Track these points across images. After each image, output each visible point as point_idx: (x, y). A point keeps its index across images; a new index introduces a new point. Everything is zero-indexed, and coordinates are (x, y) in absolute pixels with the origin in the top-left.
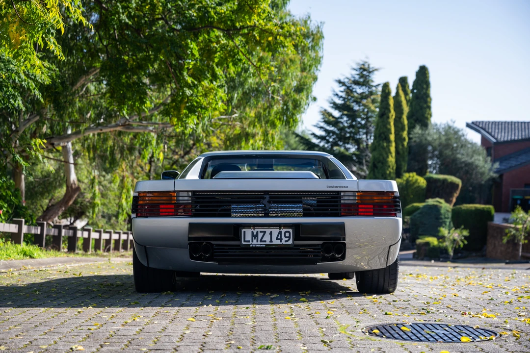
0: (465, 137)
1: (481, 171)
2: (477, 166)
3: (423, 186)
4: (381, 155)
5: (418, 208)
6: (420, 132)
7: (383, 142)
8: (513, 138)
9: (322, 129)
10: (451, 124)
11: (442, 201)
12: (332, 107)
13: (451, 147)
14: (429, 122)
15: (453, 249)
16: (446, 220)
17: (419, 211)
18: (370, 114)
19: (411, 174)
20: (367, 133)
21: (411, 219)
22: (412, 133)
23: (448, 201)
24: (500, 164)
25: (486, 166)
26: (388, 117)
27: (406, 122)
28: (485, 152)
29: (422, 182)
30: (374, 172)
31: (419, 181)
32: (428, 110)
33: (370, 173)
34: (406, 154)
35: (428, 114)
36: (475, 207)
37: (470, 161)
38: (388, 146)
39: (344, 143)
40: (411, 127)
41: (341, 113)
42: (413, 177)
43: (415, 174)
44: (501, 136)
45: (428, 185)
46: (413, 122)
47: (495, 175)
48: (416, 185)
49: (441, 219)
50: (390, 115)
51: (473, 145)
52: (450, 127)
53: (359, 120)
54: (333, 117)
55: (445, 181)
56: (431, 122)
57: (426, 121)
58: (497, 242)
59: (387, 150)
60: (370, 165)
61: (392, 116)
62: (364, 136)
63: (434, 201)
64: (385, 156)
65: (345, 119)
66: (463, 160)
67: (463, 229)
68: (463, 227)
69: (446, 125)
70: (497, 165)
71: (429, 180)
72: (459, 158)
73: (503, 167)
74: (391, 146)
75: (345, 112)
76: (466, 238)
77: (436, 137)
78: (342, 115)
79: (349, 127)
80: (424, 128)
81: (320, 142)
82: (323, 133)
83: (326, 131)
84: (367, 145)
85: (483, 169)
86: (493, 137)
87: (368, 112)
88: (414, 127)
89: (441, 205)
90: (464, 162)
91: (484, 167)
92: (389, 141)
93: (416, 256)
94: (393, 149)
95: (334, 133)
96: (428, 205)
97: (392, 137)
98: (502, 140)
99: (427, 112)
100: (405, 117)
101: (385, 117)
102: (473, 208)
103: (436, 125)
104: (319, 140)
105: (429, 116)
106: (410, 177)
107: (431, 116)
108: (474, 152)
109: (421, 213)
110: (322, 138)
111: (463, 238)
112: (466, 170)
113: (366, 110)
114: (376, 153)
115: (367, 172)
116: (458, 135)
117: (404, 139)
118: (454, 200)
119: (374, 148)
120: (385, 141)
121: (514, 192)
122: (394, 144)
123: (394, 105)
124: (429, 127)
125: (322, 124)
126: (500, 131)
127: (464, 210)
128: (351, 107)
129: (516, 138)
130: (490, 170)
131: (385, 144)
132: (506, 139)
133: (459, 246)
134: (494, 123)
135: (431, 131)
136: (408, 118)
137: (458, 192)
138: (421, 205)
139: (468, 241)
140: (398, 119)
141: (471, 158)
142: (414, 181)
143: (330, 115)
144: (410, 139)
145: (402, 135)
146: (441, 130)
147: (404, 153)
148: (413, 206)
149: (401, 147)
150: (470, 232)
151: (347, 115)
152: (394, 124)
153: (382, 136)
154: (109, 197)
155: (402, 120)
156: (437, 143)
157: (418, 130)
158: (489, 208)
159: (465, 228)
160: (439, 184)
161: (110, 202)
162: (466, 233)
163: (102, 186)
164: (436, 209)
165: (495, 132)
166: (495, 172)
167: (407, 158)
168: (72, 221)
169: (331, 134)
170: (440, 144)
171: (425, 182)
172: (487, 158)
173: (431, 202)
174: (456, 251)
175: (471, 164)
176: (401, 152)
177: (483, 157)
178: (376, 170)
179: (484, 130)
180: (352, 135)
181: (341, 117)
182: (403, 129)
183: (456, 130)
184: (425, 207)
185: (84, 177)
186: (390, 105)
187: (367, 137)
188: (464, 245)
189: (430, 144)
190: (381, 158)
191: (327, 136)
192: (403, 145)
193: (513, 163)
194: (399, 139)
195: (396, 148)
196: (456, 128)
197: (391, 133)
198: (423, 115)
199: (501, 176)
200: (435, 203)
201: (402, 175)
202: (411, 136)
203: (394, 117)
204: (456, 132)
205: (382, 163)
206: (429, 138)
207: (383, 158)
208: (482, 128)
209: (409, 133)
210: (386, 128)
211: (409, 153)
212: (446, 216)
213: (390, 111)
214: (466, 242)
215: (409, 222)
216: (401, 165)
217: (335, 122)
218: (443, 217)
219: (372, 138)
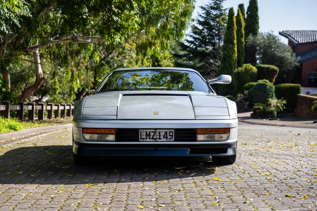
0: (280, 41)
1: (289, 62)
2: (287, 59)
3: (255, 72)
4: (228, 52)
5: (252, 86)
6: (252, 38)
7: (230, 45)
8: (308, 41)
9: (192, 37)
10: (271, 33)
11: (267, 81)
12: (198, 23)
13: (271, 47)
14: (257, 32)
15: (277, 112)
16: (270, 93)
17: (253, 88)
18: (221, 27)
19: (248, 65)
20: (219, 39)
21: (248, 92)
22: (247, 39)
23: (271, 81)
24: (301, 57)
25: (292, 59)
26: (233, 30)
27: (243, 32)
28: (292, 50)
29: (255, 69)
30: (224, 63)
31: (253, 69)
32: (257, 24)
33: (221, 63)
34: (244, 52)
35: (257, 27)
36: (289, 85)
37: (283, 55)
38: (233, 47)
39: (205, 45)
40: (247, 35)
41: (203, 27)
42: (249, 66)
43: (250, 64)
44: (301, 40)
45: (258, 71)
46: (248, 32)
47: (298, 64)
48: (251, 71)
49: (267, 92)
50: (234, 28)
51: (284, 45)
52: (270, 35)
53: (214, 31)
54: (199, 29)
55: (268, 68)
56: (258, 32)
57: (256, 31)
58: (303, 107)
59: (232, 49)
60: (222, 59)
61: (235, 28)
62: (217, 41)
63: (262, 81)
64: (231, 53)
65: (206, 30)
66: (278, 55)
67: (283, 99)
68: (283, 98)
69: (268, 34)
70: (299, 58)
71: (259, 68)
72: (276, 54)
73: (303, 59)
74: (235, 47)
75: (206, 27)
76: (284, 105)
77: (262, 41)
78: (203, 28)
79: (208, 35)
80: (255, 36)
81: (190, 45)
82: (192, 40)
83: (194, 38)
84: (219, 46)
85: (291, 60)
86: (296, 40)
87: (219, 26)
88: (248, 35)
89: (267, 84)
90: (279, 56)
91: (291, 59)
92: (233, 44)
93: (253, 116)
94: (236, 49)
95: (199, 39)
96: (259, 84)
97: (235, 42)
98: (301, 42)
99: (256, 26)
100: (243, 29)
101: (231, 29)
102: (288, 86)
103: (262, 34)
104: (190, 44)
105: (257, 28)
106: (247, 66)
107: (259, 28)
108: (285, 50)
109: (254, 89)
110: (192, 42)
111: (283, 105)
112: (280, 62)
113: (218, 25)
114: (225, 52)
115: (220, 63)
116: (275, 40)
117: (243, 42)
118: (274, 80)
119: (224, 48)
120: (231, 44)
121: (310, 75)
122: (236, 46)
123: (236, 21)
124: (258, 35)
125: (192, 34)
126: (300, 37)
127: (283, 87)
128: (210, 23)
129: (310, 41)
130: (295, 61)
131: (231, 46)
132: (304, 42)
133: (281, 110)
134: (296, 32)
135: (259, 37)
136: (245, 30)
137: (276, 75)
138: (255, 84)
139: (286, 107)
140: (238, 30)
141: (283, 54)
142: (250, 69)
143: (196, 28)
144: (246, 42)
145: (241, 40)
146: (265, 37)
147: (242, 51)
148: (249, 84)
149: (240, 48)
150: (287, 102)
151: (207, 28)
152: (236, 33)
153: (229, 41)
154: (63, 82)
155: (241, 31)
156: (263, 45)
157: (251, 37)
158: (298, 86)
159: (284, 99)
160: (265, 70)
161: (63, 85)
162: (284, 102)
163: (58, 75)
164: (264, 86)
165: (297, 37)
166: (298, 62)
167: (244, 55)
168: (40, 97)
169: (197, 40)
170: (265, 46)
171: (256, 69)
172: (293, 54)
173: (261, 82)
174: (278, 113)
175: (284, 58)
176: (241, 51)
177: (290, 54)
178: (225, 62)
179: (290, 36)
180: (210, 40)
181: (203, 30)
182: (242, 37)
183: (274, 36)
184: (257, 85)
185: (47, 70)
186: (234, 22)
187: (219, 42)
188: (284, 109)
189: (258, 45)
190: (229, 55)
191: (195, 41)
192: (242, 47)
193: (309, 56)
194: (239, 42)
195: (238, 48)
196: (274, 35)
197: (235, 39)
198: (254, 28)
199: (301, 65)
200: (263, 83)
201: (243, 65)
202: (246, 41)
203: (236, 29)
204: (274, 38)
205: (229, 58)
206: (258, 42)
207: (230, 54)
208: (289, 35)
209: (245, 39)
210: (232, 36)
211: (246, 51)
212: (270, 90)
213: (234, 26)
214: (285, 108)
215: (247, 94)
216: (240, 59)
217: (200, 33)
218: (268, 91)
219: (222, 42)
